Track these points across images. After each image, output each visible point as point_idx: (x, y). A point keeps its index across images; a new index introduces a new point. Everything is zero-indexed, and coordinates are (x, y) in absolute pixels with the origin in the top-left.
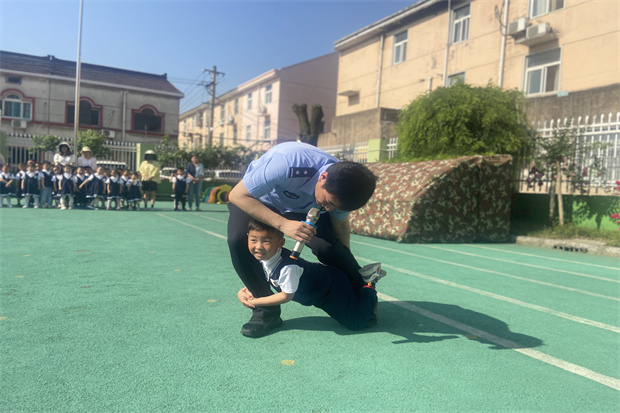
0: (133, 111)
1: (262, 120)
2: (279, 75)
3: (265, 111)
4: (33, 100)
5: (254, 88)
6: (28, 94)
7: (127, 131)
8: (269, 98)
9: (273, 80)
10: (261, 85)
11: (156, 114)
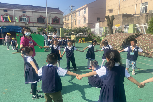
0: (52, 18)
1: (83, 18)
2: (88, 6)
3: (84, 16)
4: (29, 17)
5: (81, 10)
6: (28, 16)
7: (51, 24)
8: (85, 12)
9: (86, 7)
10: (82, 9)
11: (58, 19)
